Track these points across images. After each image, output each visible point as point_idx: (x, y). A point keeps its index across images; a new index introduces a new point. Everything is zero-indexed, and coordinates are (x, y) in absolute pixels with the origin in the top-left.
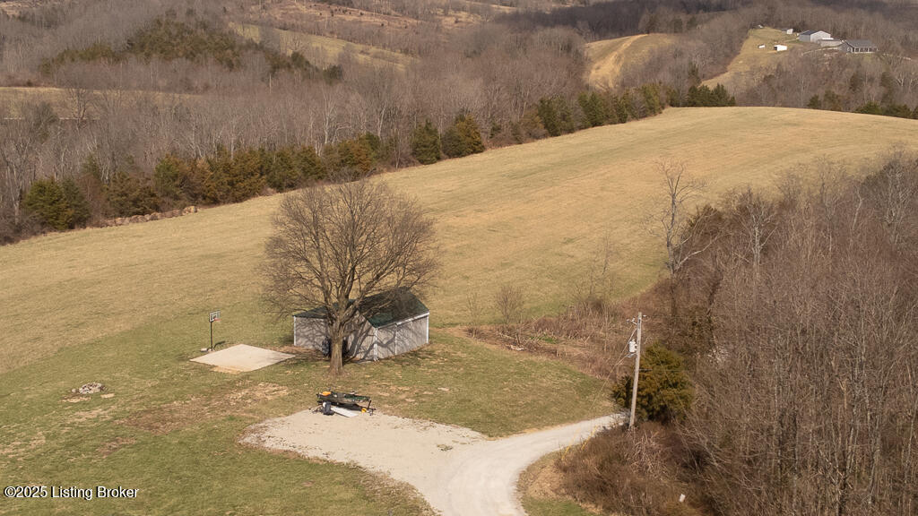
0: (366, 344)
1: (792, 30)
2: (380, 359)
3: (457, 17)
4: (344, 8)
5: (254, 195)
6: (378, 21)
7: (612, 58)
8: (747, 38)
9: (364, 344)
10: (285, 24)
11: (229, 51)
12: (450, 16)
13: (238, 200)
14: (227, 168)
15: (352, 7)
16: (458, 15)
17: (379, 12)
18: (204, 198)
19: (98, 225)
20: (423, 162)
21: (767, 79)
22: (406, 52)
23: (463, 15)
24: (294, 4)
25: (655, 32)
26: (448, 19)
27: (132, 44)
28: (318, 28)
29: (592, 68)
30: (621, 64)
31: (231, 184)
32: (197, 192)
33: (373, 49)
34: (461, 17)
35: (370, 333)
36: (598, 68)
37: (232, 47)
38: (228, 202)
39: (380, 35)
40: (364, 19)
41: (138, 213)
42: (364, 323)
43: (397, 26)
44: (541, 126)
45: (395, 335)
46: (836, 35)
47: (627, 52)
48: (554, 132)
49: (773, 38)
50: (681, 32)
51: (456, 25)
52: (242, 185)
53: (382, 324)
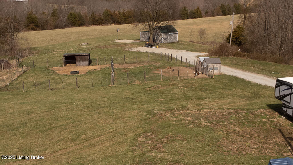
0: (160, 38)
2: (163, 43)
5: (132, 23)
9: (159, 38)
14: (124, 14)
18: (117, 22)
19: (87, 26)
31: (125, 19)
32: (115, 20)
35: (161, 35)
41: (98, 24)
42: (159, 32)
44: (221, 12)
45: (168, 37)
48: (225, 15)
52: (128, 20)
53: (165, 33)
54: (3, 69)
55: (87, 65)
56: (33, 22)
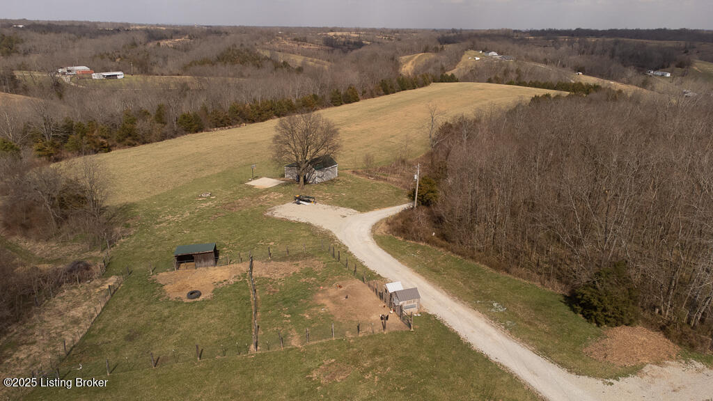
1: (482, 51)
2: (318, 183)
4: (303, 43)
5: (269, 119)
7: (410, 63)
8: (464, 54)
9: (312, 177)
10: (280, 50)
11: (258, 61)
13: (263, 121)
14: (258, 108)
15: (307, 42)
18: (249, 120)
19: (207, 131)
20: (335, 105)
21: (471, 71)
22: (328, 61)
25: (428, 52)
27: (219, 58)
28: (293, 51)
29: (402, 67)
30: (414, 65)
31: (260, 114)
32: (246, 118)
33: (315, 60)
35: (314, 173)
36: (405, 67)
37: (259, 59)
38: (259, 122)
39: (318, 54)
40: (312, 47)
42: (312, 169)
44: (382, 91)
45: (324, 173)
46: (499, 53)
47: (416, 60)
48: (387, 93)
49: (474, 54)
50: (438, 52)
52: (264, 115)
53: (319, 169)
54: (80, 282)
55: (212, 266)
56: (130, 135)
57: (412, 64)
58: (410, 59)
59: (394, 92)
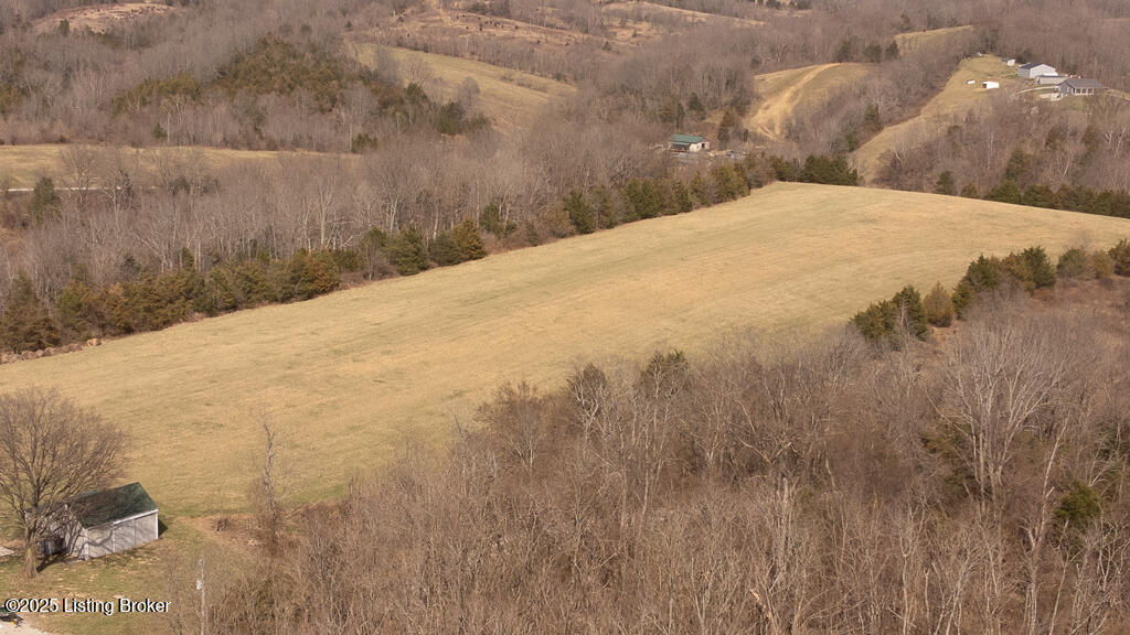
1: (1013, 61)
2: (91, 558)
3: (636, 29)
4: (498, 19)
5: (178, 322)
6: (535, 36)
7: (787, 94)
8: (957, 70)
9: (77, 544)
10: (416, 43)
11: (335, 82)
12: (628, 28)
13: (156, 328)
15: (510, 17)
16: (637, 26)
17: (541, 24)
18: (114, 328)
20: (403, 273)
21: (952, 130)
22: (558, 77)
23: (644, 27)
24: (439, 15)
25: (848, 61)
26: (625, 32)
27: (224, 74)
28: (455, 48)
29: (759, 107)
30: (796, 102)
31: (149, 310)
33: (517, 74)
34: (640, 30)
35: (82, 533)
36: (767, 108)
37: (338, 78)
38: (146, 330)
39: (530, 56)
40: (519, 34)
41: (29, 349)
42: (76, 523)
43: (558, 43)
44: (568, 222)
45: (111, 534)
46: (1063, 67)
47: (806, 86)
48: (583, 228)
49: (986, 70)
50: (879, 62)
51: (633, 40)
52: (162, 311)
53: (94, 526)
57: (792, 99)
58: (787, 84)
59: (610, 226)
